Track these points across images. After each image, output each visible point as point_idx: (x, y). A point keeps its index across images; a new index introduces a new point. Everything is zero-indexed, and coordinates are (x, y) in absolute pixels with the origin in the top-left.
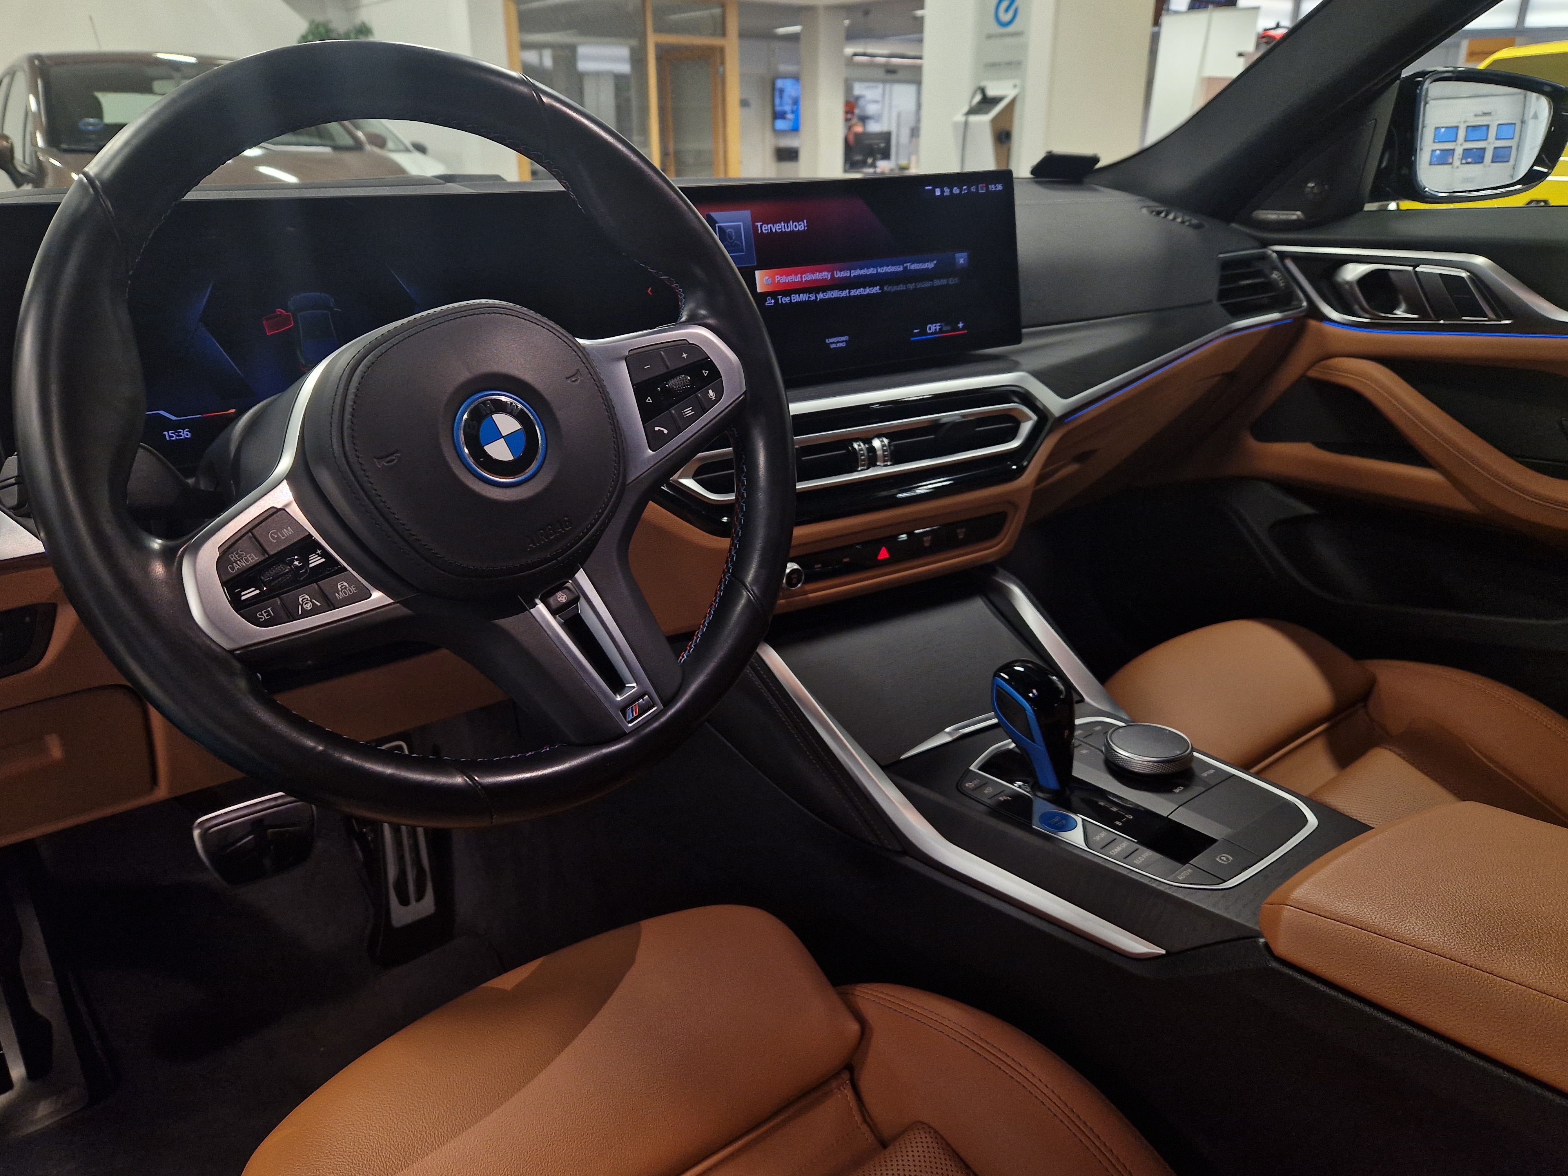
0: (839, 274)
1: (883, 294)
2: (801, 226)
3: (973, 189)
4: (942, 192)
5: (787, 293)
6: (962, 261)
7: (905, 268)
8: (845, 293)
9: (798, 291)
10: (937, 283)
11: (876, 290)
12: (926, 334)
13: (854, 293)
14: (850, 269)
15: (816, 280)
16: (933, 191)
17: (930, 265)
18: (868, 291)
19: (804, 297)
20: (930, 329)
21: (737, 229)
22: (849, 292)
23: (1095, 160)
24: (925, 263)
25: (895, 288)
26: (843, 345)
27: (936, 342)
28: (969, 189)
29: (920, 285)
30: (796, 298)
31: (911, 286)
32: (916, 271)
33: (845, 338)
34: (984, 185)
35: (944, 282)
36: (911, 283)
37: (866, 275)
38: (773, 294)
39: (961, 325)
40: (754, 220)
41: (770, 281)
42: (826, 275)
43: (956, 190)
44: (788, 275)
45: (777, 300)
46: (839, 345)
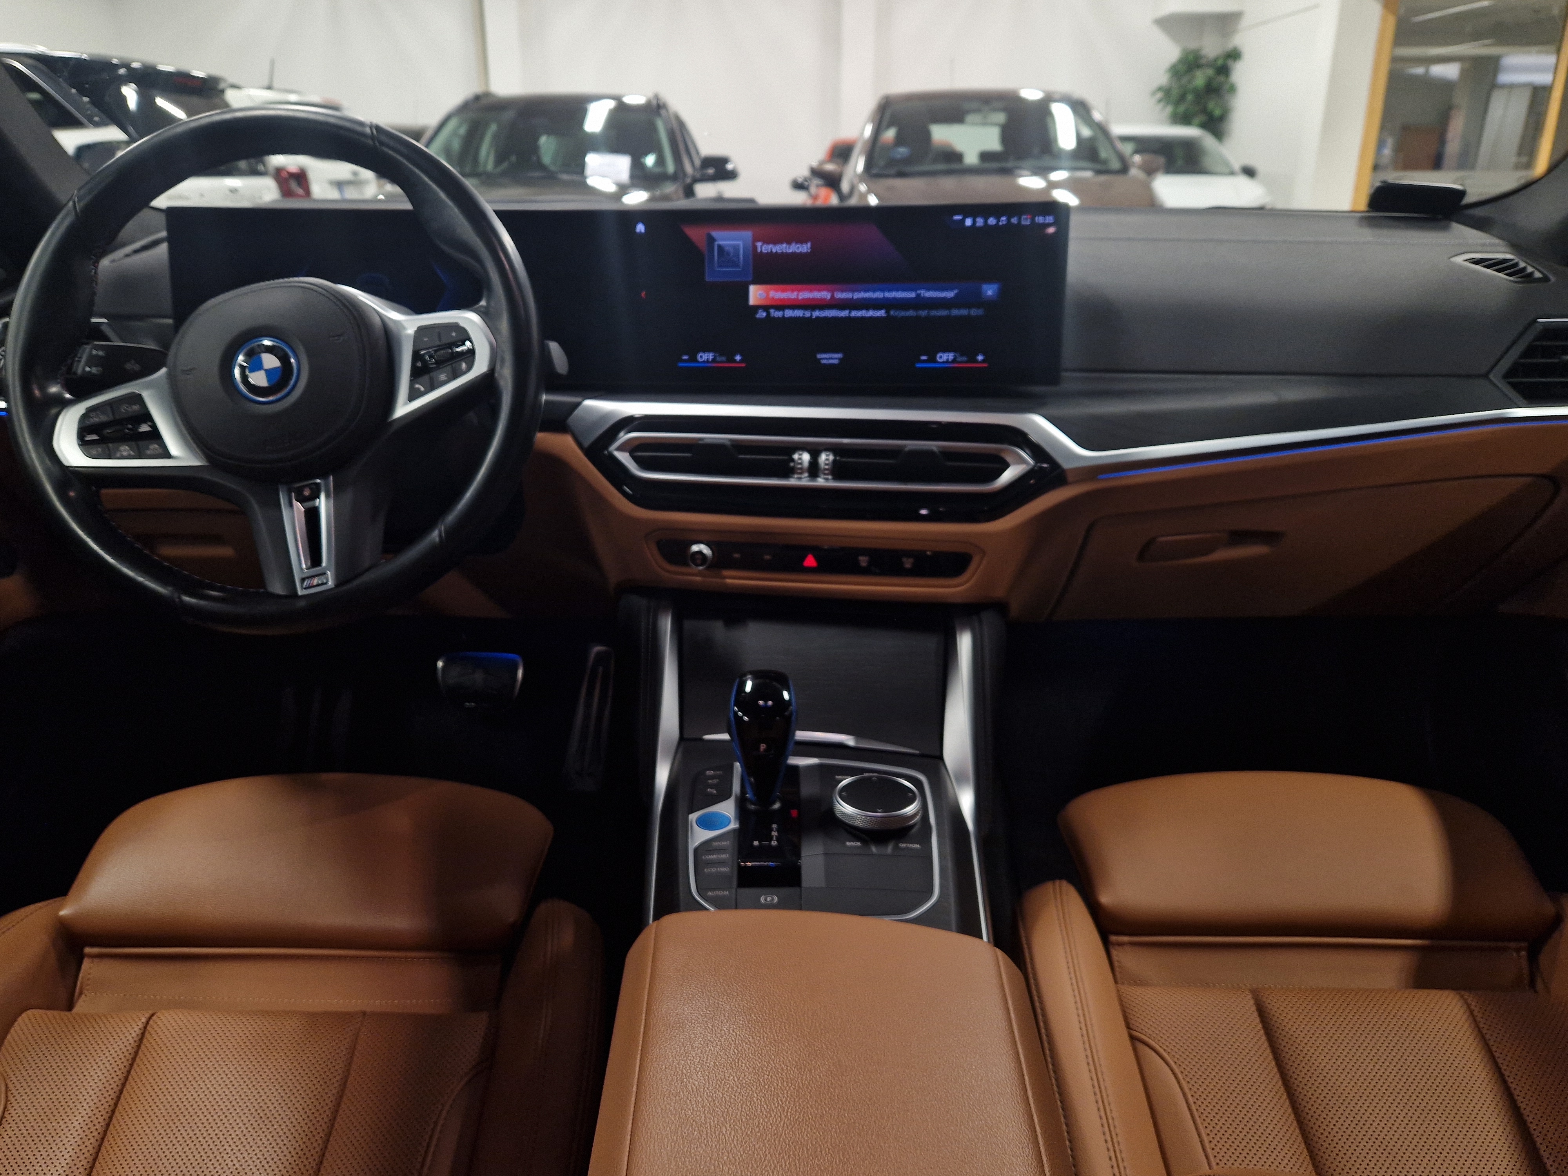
0: (840, 295)
1: (888, 318)
2: (805, 248)
3: (1014, 220)
4: (974, 222)
5: (781, 307)
6: (990, 293)
7: (918, 296)
8: (844, 314)
9: (793, 307)
10: (955, 312)
11: (881, 313)
12: (936, 362)
13: (855, 314)
14: (853, 291)
15: (814, 299)
16: (963, 221)
17: (950, 294)
18: (871, 313)
19: (798, 313)
20: (941, 357)
21: (736, 248)
22: (850, 313)
23: (1462, 194)
24: (943, 291)
25: (903, 314)
26: (836, 362)
27: (945, 372)
28: (1009, 220)
29: (934, 313)
30: (789, 313)
31: (923, 313)
32: (931, 299)
33: (840, 355)
34: (1029, 216)
35: (964, 312)
36: (923, 309)
37: (870, 299)
38: (766, 308)
39: (980, 358)
40: (755, 239)
41: (764, 295)
42: (825, 295)
43: (992, 221)
44: (783, 291)
45: (768, 314)
46: (831, 361)
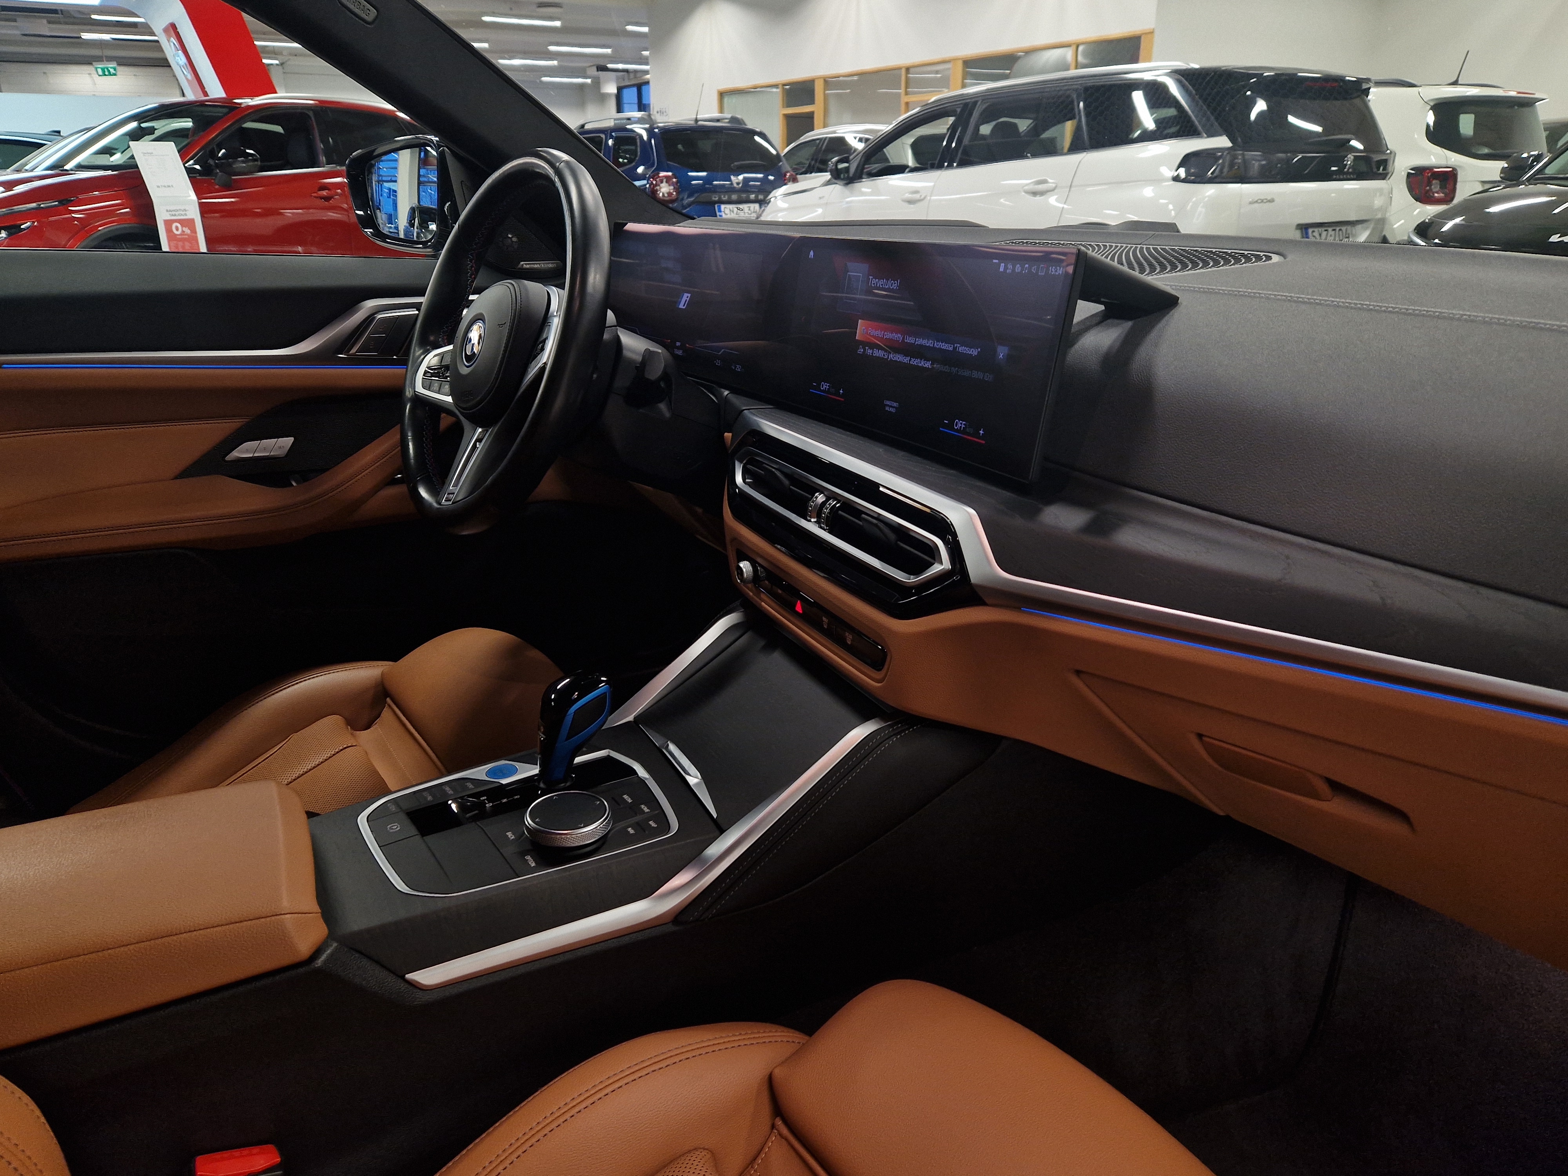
0: (907, 339)
1: (932, 371)
4: (1006, 268)
5: (872, 346)
6: (1001, 356)
7: (955, 349)
8: (906, 360)
9: (879, 347)
10: (975, 374)
11: (929, 364)
12: (952, 428)
13: (913, 362)
14: (916, 337)
15: (892, 340)
16: (999, 266)
17: (974, 352)
18: (923, 363)
19: (881, 354)
20: (957, 424)
21: (857, 279)
22: (910, 360)
24: (971, 348)
25: (943, 369)
26: (893, 410)
28: (1030, 267)
29: (961, 372)
30: (876, 353)
31: (954, 370)
32: (963, 354)
35: (980, 375)
36: (956, 367)
37: (926, 347)
38: (864, 344)
41: (865, 331)
43: (1018, 268)
44: (876, 329)
45: (865, 350)
46: (891, 409)
